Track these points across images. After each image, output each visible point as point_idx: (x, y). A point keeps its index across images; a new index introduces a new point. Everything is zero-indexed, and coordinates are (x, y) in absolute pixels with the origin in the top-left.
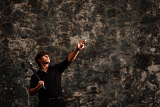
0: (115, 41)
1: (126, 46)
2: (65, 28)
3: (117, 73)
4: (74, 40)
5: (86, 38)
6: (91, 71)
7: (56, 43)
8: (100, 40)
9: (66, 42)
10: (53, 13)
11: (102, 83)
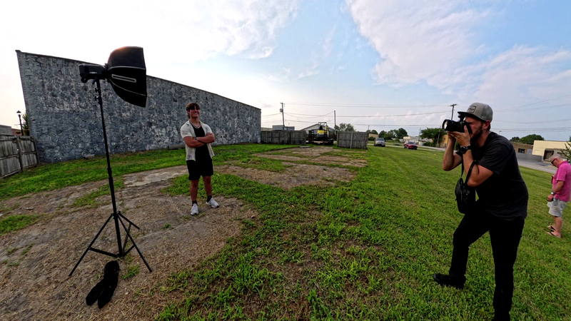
0: (139, 116)
1: (144, 118)
2: (120, 109)
3: (141, 128)
4: (124, 114)
5: (128, 114)
6: (131, 128)
7: (116, 115)
8: (134, 115)
9: (121, 115)
10: (114, 102)
11: (136, 132)
